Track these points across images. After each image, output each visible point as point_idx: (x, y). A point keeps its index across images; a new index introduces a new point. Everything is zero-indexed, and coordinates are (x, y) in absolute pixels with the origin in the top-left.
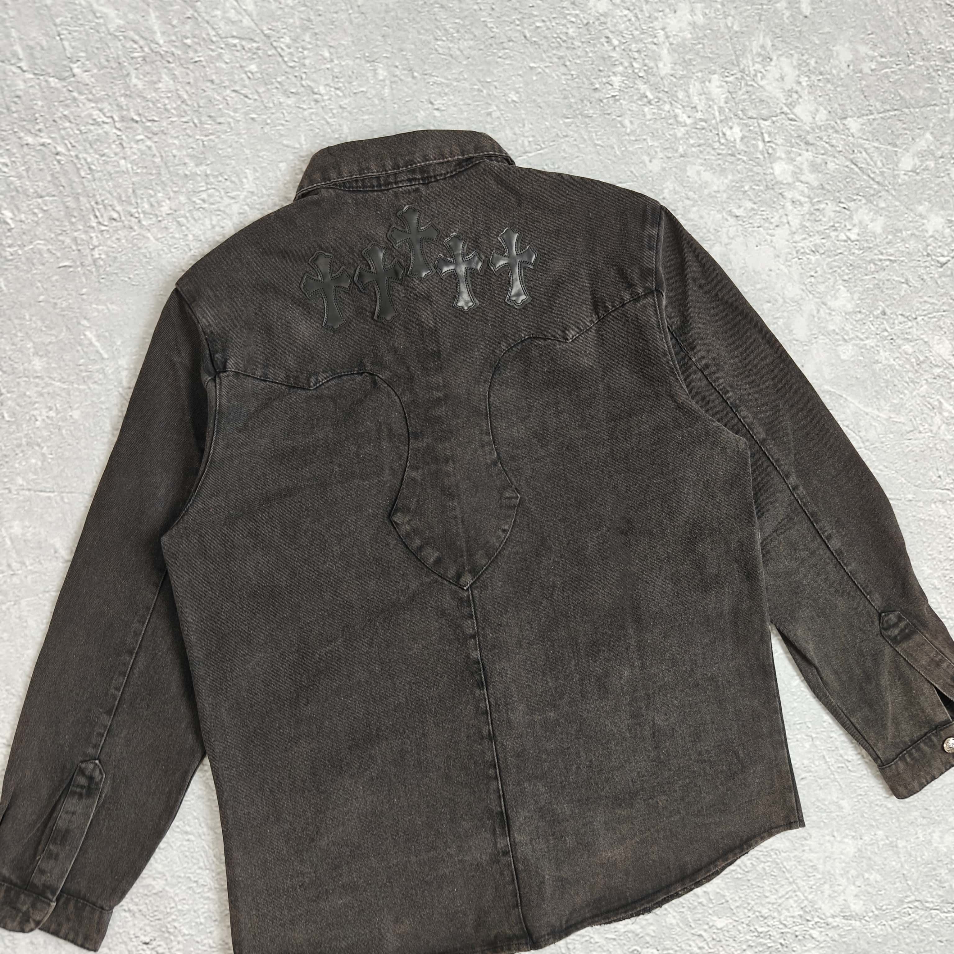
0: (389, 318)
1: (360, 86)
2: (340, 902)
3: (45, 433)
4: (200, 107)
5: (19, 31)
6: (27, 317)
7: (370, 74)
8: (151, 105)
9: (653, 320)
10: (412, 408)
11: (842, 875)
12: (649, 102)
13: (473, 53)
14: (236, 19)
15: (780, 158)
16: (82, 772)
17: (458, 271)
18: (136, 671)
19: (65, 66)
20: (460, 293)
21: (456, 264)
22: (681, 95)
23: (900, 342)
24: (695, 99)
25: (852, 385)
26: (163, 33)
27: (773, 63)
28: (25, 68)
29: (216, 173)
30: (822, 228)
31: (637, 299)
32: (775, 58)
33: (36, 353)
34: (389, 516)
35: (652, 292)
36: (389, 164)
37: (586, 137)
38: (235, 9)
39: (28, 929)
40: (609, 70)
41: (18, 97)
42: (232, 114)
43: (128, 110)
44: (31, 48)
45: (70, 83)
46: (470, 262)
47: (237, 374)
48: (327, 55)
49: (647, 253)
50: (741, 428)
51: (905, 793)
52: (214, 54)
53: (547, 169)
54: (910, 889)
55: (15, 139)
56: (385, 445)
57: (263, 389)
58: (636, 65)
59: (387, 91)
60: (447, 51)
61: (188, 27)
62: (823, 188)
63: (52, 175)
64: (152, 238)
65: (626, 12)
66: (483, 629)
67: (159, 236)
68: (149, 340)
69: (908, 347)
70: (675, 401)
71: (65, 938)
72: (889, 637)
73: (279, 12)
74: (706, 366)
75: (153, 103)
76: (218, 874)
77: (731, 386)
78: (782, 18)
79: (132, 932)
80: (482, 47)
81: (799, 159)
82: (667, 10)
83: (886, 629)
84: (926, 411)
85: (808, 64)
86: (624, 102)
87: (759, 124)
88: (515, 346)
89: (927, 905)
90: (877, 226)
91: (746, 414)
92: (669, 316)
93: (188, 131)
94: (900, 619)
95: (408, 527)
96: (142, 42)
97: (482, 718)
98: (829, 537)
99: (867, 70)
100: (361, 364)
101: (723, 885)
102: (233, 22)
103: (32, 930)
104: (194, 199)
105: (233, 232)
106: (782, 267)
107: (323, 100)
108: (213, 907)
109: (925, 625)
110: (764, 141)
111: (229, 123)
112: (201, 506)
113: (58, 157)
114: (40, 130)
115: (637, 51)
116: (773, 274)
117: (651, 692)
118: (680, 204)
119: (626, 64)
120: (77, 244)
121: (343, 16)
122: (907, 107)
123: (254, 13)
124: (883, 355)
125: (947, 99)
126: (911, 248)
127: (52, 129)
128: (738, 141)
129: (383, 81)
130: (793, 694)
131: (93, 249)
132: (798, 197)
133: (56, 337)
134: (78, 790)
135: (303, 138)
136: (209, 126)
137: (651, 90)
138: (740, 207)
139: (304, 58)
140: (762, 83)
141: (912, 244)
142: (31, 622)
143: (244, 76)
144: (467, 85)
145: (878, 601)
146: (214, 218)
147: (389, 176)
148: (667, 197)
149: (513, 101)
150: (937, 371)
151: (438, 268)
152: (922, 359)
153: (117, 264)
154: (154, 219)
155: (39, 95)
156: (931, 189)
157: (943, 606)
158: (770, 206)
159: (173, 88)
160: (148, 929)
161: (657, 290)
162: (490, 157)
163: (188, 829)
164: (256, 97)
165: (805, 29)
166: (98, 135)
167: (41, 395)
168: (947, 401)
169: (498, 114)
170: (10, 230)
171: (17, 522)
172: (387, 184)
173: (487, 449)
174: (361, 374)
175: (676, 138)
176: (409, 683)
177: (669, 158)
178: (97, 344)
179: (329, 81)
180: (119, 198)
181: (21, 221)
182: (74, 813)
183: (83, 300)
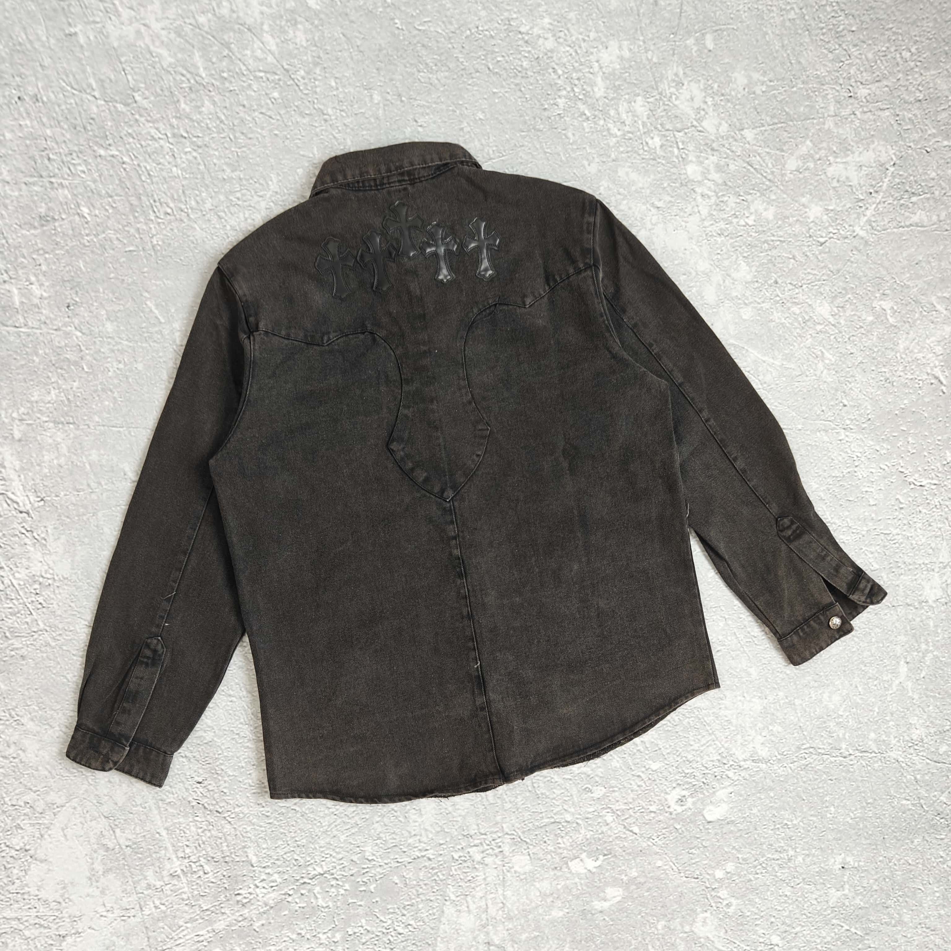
0: (385, 289)
1: (360, 108)
2: (352, 749)
3: (116, 381)
4: (234, 125)
5: (93, 67)
6: (101, 290)
7: (367, 99)
8: (196, 124)
9: (592, 288)
10: (404, 360)
11: (751, 727)
12: (588, 119)
13: (448, 81)
14: (262, 57)
15: (691, 161)
16: (148, 646)
17: (439, 251)
18: (189, 567)
19: (129, 94)
20: (440, 269)
21: (437, 246)
22: (612, 113)
23: (789, 305)
24: (624, 116)
25: (752, 339)
26: (205, 69)
27: (684, 87)
28: (97, 96)
29: (248, 177)
30: (726, 216)
31: (579, 272)
32: (686, 83)
33: (108, 319)
34: (387, 445)
35: (590, 267)
36: (383, 168)
37: (538, 146)
38: (261, 49)
39: (107, 768)
40: (555, 94)
41: (93, 119)
42: (259, 130)
43: (178, 128)
44: (102, 81)
45: (133, 108)
46: (447, 244)
47: (266, 333)
48: (333, 84)
49: (586, 236)
50: (663, 373)
51: (799, 660)
52: (245, 84)
53: (508, 172)
54: (806, 738)
55: (90, 152)
56: (383, 389)
57: (286, 346)
58: (576, 89)
59: (381, 112)
60: (427, 80)
61: (224, 64)
62: (726, 185)
63: (120, 180)
64: (198, 228)
65: (568, 48)
66: (462, 532)
67: (204, 226)
68: (197, 309)
69: (796, 309)
70: (610, 352)
71: (136, 777)
72: (784, 537)
73: (296, 52)
74: (635, 325)
75: (198, 123)
76: (256, 728)
77: (655, 341)
78: (691, 52)
79: (188, 774)
80: (455, 77)
81: (706, 161)
82: (600, 47)
83: (782, 531)
84: (811, 359)
85: (712, 88)
86: (567, 119)
87: (674, 136)
88: (485, 310)
89: (820, 751)
90: (770, 214)
91: (668, 364)
92: (606, 287)
93: (226, 145)
94: (792, 523)
95: (402, 453)
96: (188, 76)
97: (463, 602)
98: (735, 459)
99: (758, 92)
100: (363, 325)
101: (656, 736)
102: (260, 60)
103: (110, 769)
104: (231, 198)
105: (261, 224)
106: (694, 247)
107: (331, 120)
108: (252, 755)
109: (812, 527)
110: (678, 148)
111: (257, 138)
112: (240, 436)
113: (124, 166)
114: (110, 145)
115: (578, 79)
116: (687, 252)
117: (595, 581)
118: (613, 199)
119: (569, 89)
120: (139, 233)
121: (346, 54)
122: (792, 121)
123: (276, 53)
124: (776, 316)
125: (823, 114)
126: (797, 231)
127: (119, 143)
128: (658, 148)
129: (378, 104)
130: (709, 584)
131: (152, 237)
132: (706, 192)
133: (124, 306)
134: (145, 660)
135: (315, 149)
136: (242, 140)
137: (589, 109)
138: (660, 200)
139: (316, 87)
140: (677, 103)
141: (797, 228)
142: (106, 530)
143: (269, 101)
144: (444, 107)
145: (775, 509)
146: (246, 212)
147: (383, 178)
148: (603, 192)
149: (480, 119)
150: (819, 327)
151: (423, 250)
152: (807, 318)
153: (171, 249)
154: (200, 213)
155: (109, 117)
156: (811, 184)
157: (828, 513)
158: (684, 199)
159: (213, 111)
160: (200, 771)
161: (594, 265)
162: (462, 162)
163: (231, 693)
164: (278, 118)
165: (710, 60)
166: (156, 148)
167: (113, 351)
168: (828, 351)
169: (469, 129)
170: (87, 223)
171: (94, 451)
172: (382, 184)
173: (464, 391)
174: (364, 333)
175: (609, 146)
176: (405, 576)
177: (604, 162)
178: (156, 311)
179: (336, 105)
180: (172, 198)
181: (96, 216)
182: (142, 678)
183: (145, 277)
